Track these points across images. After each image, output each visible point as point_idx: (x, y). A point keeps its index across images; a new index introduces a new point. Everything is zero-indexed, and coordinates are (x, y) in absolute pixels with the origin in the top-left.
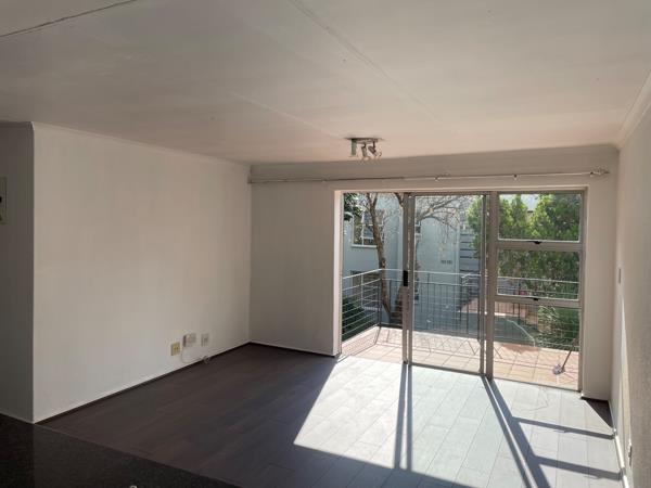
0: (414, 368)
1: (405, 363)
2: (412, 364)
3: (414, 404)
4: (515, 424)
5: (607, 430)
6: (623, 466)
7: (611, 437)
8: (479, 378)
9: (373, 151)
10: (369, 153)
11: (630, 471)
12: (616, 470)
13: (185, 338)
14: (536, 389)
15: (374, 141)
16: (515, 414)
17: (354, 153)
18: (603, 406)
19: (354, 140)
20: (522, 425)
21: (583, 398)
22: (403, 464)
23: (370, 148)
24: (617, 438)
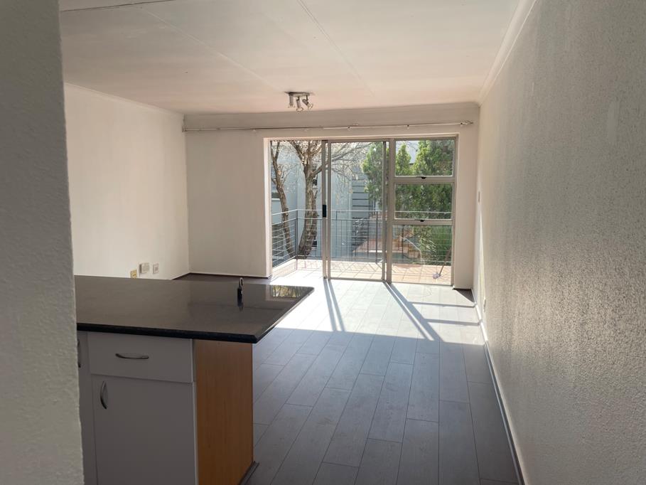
0: (332, 281)
1: (325, 278)
2: (330, 279)
3: (338, 300)
4: (410, 305)
5: (470, 303)
6: (480, 318)
7: (474, 307)
8: (382, 283)
9: (307, 103)
10: (303, 104)
11: (484, 321)
12: (477, 322)
13: (140, 266)
14: (423, 287)
15: (307, 94)
16: (408, 300)
17: (291, 104)
18: (467, 292)
19: (291, 94)
20: (414, 305)
21: (454, 289)
22: (339, 329)
23: (303, 101)
24: (477, 307)
